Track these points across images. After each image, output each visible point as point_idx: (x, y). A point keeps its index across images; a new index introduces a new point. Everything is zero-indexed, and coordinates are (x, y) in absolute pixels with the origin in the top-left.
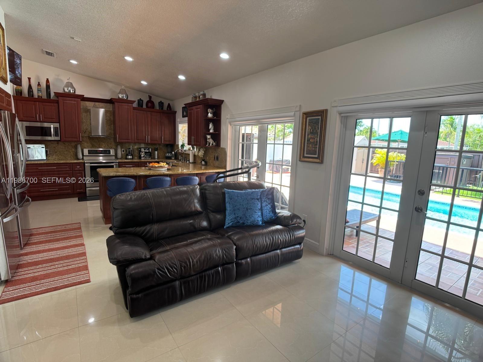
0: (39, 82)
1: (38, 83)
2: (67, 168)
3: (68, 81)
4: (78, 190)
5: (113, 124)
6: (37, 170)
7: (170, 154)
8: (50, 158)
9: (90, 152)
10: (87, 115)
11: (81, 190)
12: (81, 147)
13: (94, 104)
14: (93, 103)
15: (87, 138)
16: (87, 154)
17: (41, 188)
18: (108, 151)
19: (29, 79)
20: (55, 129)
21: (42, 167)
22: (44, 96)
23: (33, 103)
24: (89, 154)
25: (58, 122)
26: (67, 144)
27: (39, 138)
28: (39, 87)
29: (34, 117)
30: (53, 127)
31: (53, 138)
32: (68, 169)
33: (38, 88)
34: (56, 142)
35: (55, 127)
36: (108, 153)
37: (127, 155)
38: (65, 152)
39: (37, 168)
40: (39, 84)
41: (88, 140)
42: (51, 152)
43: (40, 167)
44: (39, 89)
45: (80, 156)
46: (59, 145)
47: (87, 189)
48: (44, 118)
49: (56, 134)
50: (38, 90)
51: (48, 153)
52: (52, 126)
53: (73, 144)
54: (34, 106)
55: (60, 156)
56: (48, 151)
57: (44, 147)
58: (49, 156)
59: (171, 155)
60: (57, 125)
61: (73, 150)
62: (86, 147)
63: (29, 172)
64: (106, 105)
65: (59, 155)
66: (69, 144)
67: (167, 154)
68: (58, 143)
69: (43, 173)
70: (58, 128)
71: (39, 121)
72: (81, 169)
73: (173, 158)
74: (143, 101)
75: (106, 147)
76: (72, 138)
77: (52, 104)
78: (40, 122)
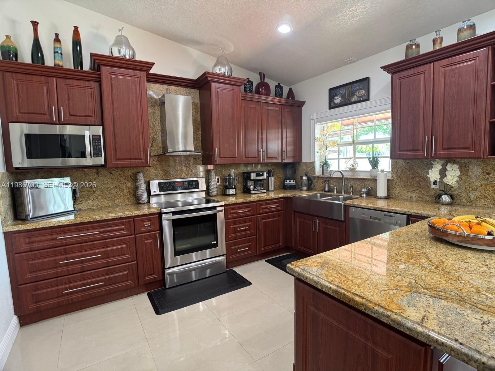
0: (57, 35)
1: (54, 37)
2: (122, 229)
3: (120, 33)
4: (147, 278)
5: (200, 129)
6: (54, 243)
7: (292, 181)
8: (82, 206)
9: (162, 187)
10: (154, 112)
11: (153, 276)
12: (144, 177)
13: (167, 89)
14: (166, 87)
15: (156, 158)
16: (158, 193)
17: (64, 286)
18: (194, 183)
19: (35, 24)
20: (95, 138)
21: (65, 232)
22: (69, 64)
23: (43, 78)
24: (160, 191)
25: (101, 124)
26: (117, 174)
27: (57, 162)
28: (58, 45)
29: (46, 114)
30: (90, 136)
31: (88, 161)
32: (125, 232)
33: (54, 48)
34: (94, 170)
35: (92, 135)
36: (194, 186)
37: (226, 188)
38: (112, 191)
39: (54, 237)
40: (57, 40)
41: (157, 163)
42: (83, 193)
43: (61, 233)
44: (56, 50)
45: (144, 197)
46: (100, 175)
47: (167, 271)
48: (70, 115)
49: (96, 153)
50: (55, 53)
51: (78, 195)
52: (87, 133)
53: (129, 173)
54: (45, 88)
55: (102, 200)
56: (78, 191)
57: (70, 182)
58: (80, 203)
59: (294, 181)
60: (99, 130)
61: (129, 185)
62: (153, 177)
63: (34, 251)
64: (188, 92)
65: (100, 197)
66: (121, 173)
67: (288, 181)
68: (97, 173)
69: (67, 247)
70: (100, 136)
71: (58, 122)
72: (152, 228)
73: (305, 188)
74: (252, 82)
75: (189, 175)
76: (131, 159)
77: (87, 83)
78: (60, 123)
